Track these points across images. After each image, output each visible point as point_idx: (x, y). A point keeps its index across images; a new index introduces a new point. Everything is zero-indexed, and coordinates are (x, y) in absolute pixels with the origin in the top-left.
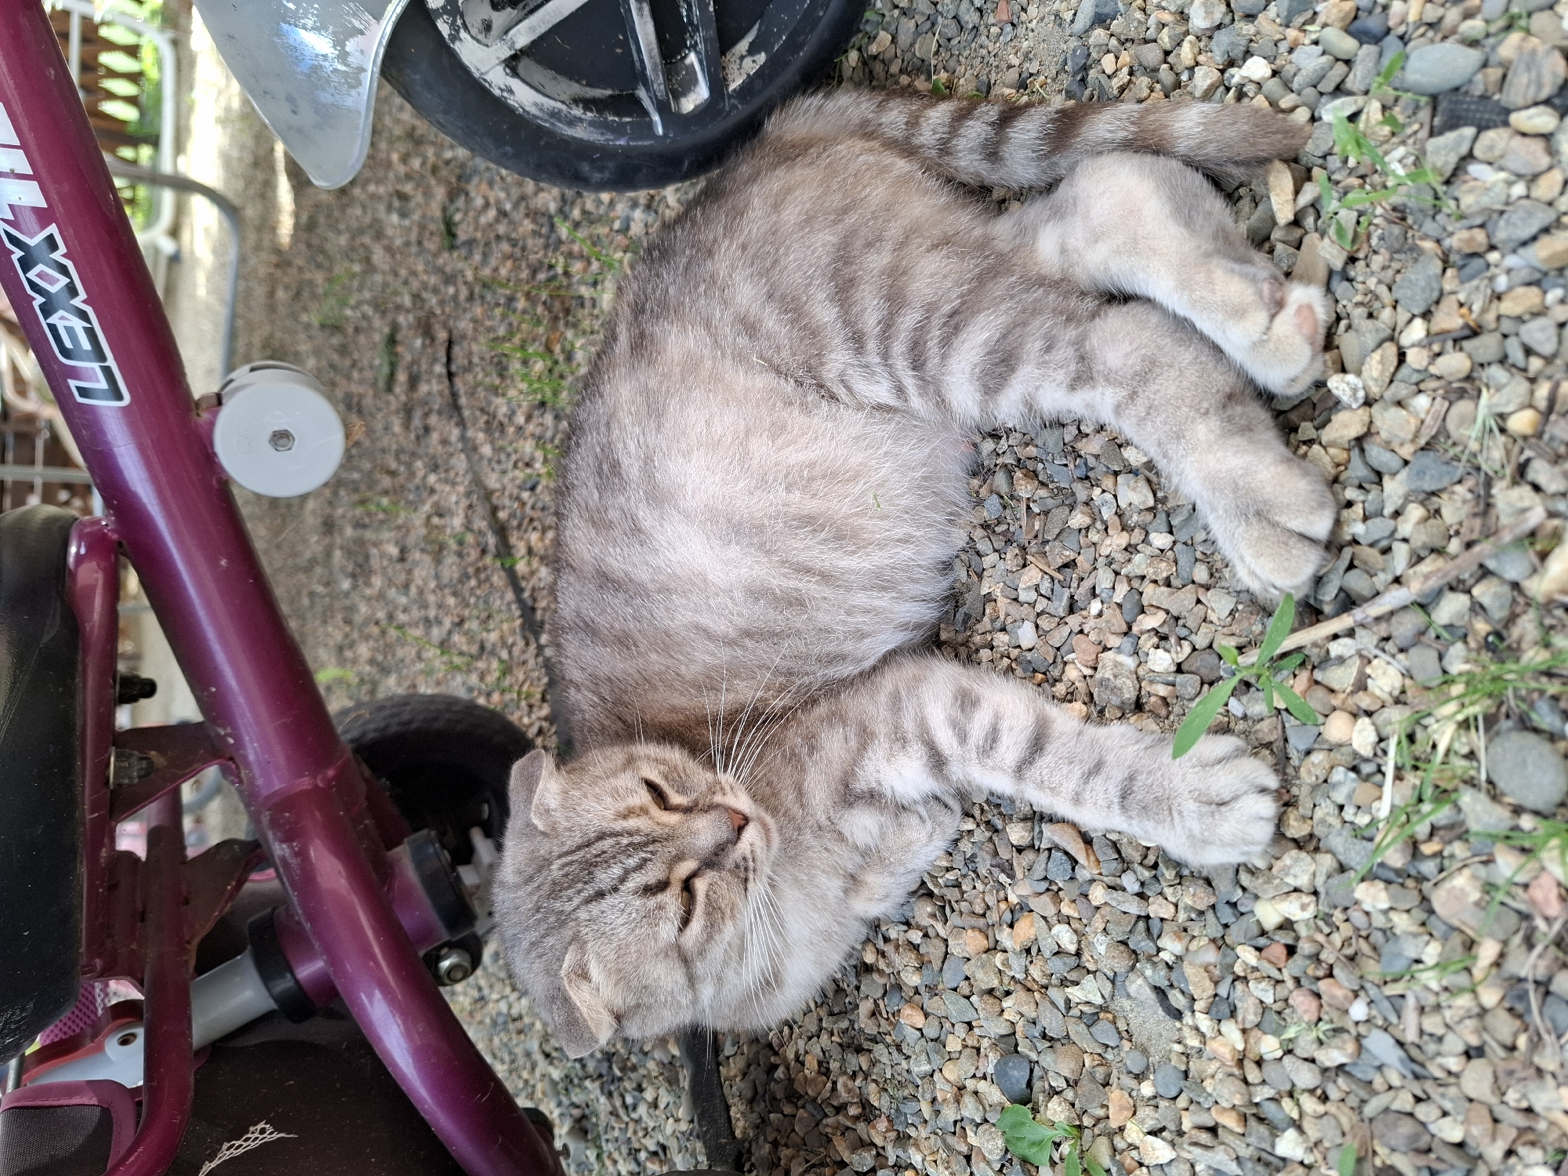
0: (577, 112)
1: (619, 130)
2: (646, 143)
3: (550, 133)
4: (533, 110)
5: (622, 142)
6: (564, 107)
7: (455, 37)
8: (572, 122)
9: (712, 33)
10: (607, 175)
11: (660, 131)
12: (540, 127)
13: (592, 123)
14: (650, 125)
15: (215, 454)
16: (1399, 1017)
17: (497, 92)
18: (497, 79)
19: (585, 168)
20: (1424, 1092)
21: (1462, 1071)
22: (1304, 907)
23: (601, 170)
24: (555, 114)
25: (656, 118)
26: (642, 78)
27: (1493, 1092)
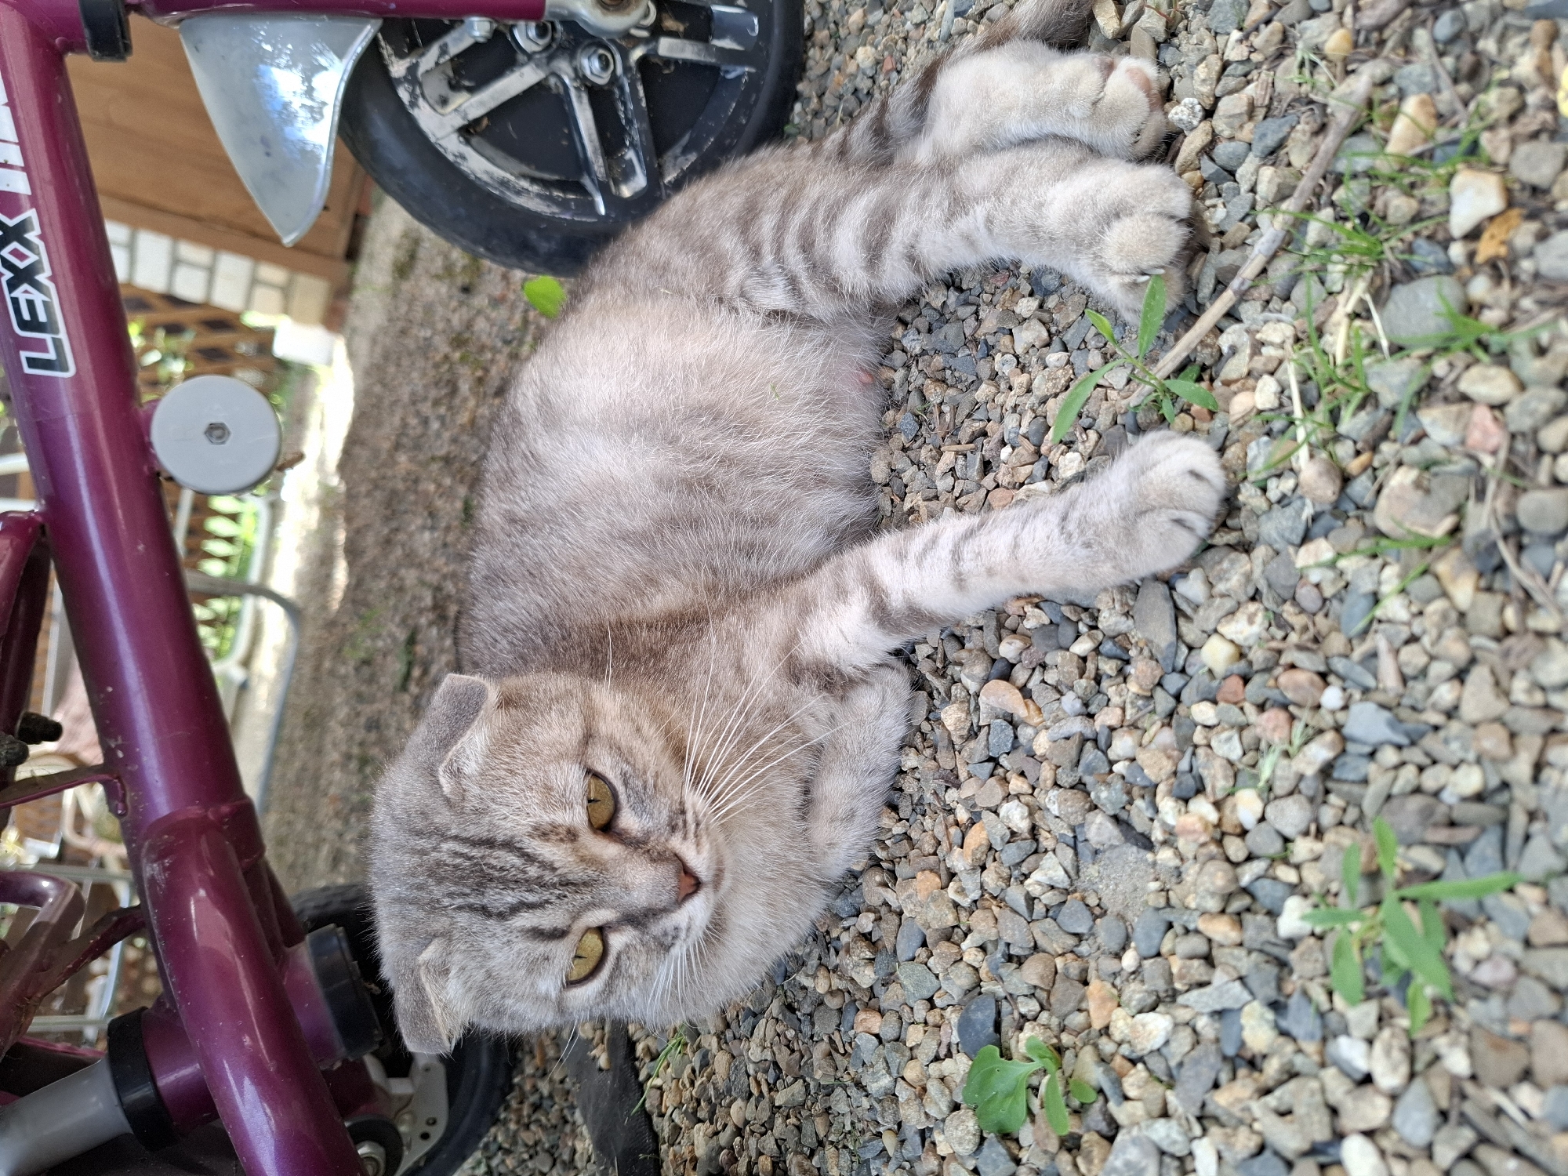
0: (525, 184)
1: (563, 204)
2: (589, 220)
3: (500, 201)
4: (485, 178)
5: (568, 217)
6: (512, 178)
7: (414, 104)
8: (519, 192)
9: (645, 126)
10: (553, 246)
11: (602, 210)
12: (490, 194)
13: (539, 196)
14: (592, 205)
15: (150, 444)
16: (1376, 676)
17: (451, 158)
18: (451, 145)
19: (533, 236)
20: (1427, 754)
21: (1459, 698)
22: (1251, 620)
23: (548, 239)
24: (504, 183)
25: (599, 201)
26: (585, 166)
27: (1498, 696)
